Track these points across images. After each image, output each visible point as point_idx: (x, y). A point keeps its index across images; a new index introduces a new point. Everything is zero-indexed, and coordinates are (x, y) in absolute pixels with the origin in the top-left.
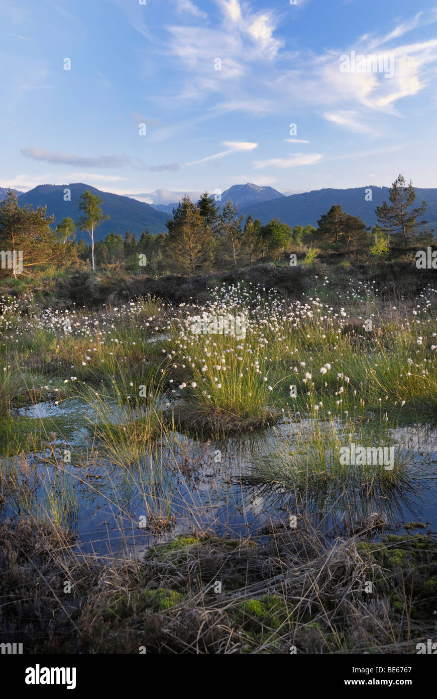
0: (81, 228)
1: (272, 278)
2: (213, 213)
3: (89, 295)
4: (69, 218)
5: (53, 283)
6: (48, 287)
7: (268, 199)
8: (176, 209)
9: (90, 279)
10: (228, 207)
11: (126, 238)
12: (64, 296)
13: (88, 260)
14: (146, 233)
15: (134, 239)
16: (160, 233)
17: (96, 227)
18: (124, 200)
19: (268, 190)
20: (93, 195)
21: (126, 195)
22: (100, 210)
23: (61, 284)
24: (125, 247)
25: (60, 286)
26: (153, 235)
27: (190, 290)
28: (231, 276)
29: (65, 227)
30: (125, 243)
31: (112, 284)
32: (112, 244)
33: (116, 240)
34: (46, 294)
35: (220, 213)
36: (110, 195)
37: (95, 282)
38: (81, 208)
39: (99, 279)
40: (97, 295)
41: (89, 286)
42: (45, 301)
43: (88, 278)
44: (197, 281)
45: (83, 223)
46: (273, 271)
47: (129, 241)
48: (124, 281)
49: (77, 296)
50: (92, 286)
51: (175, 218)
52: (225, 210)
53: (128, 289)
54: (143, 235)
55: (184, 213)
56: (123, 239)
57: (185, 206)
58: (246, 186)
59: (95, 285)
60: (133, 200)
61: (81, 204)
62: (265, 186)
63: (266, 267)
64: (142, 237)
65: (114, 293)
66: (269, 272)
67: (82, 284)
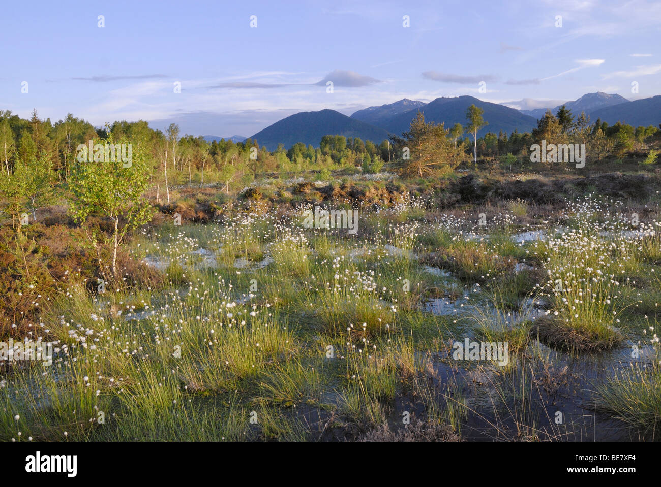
0: (467, 132)
1: (618, 185)
2: (569, 121)
3: (473, 191)
4: (458, 124)
5: (448, 182)
6: (444, 185)
7: (614, 104)
8: (540, 120)
9: (475, 180)
10: (582, 118)
11: (500, 136)
12: (456, 192)
13: (471, 154)
14: (515, 132)
15: (505, 137)
16: (526, 132)
17: (478, 131)
18: (500, 107)
19: (616, 97)
20: (477, 107)
21: (501, 103)
22: (482, 118)
23: (453, 183)
24: (498, 143)
25: (453, 184)
26: (520, 133)
27: (550, 191)
28: (583, 181)
29: (455, 130)
30: (499, 140)
31: (491, 184)
32: (489, 140)
33: (492, 137)
34: (443, 190)
35: (574, 121)
36: (489, 103)
37: (478, 183)
38: (468, 117)
39: (480, 181)
40: (479, 192)
41: (473, 185)
42: (441, 195)
43: (473, 179)
44: (555, 184)
45: (469, 127)
46: (618, 179)
47: (502, 138)
48: (500, 182)
49: (465, 192)
50: (476, 185)
51: (539, 127)
52: (579, 120)
53: (502, 189)
54: (512, 133)
55: (546, 123)
56: (497, 137)
57: (547, 118)
58: (596, 94)
59: (478, 184)
60: (506, 107)
61: (468, 114)
62: (612, 93)
63: (613, 175)
64: (512, 135)
65: (492, 191)
66: (615, 179)
67: (469, 183)
